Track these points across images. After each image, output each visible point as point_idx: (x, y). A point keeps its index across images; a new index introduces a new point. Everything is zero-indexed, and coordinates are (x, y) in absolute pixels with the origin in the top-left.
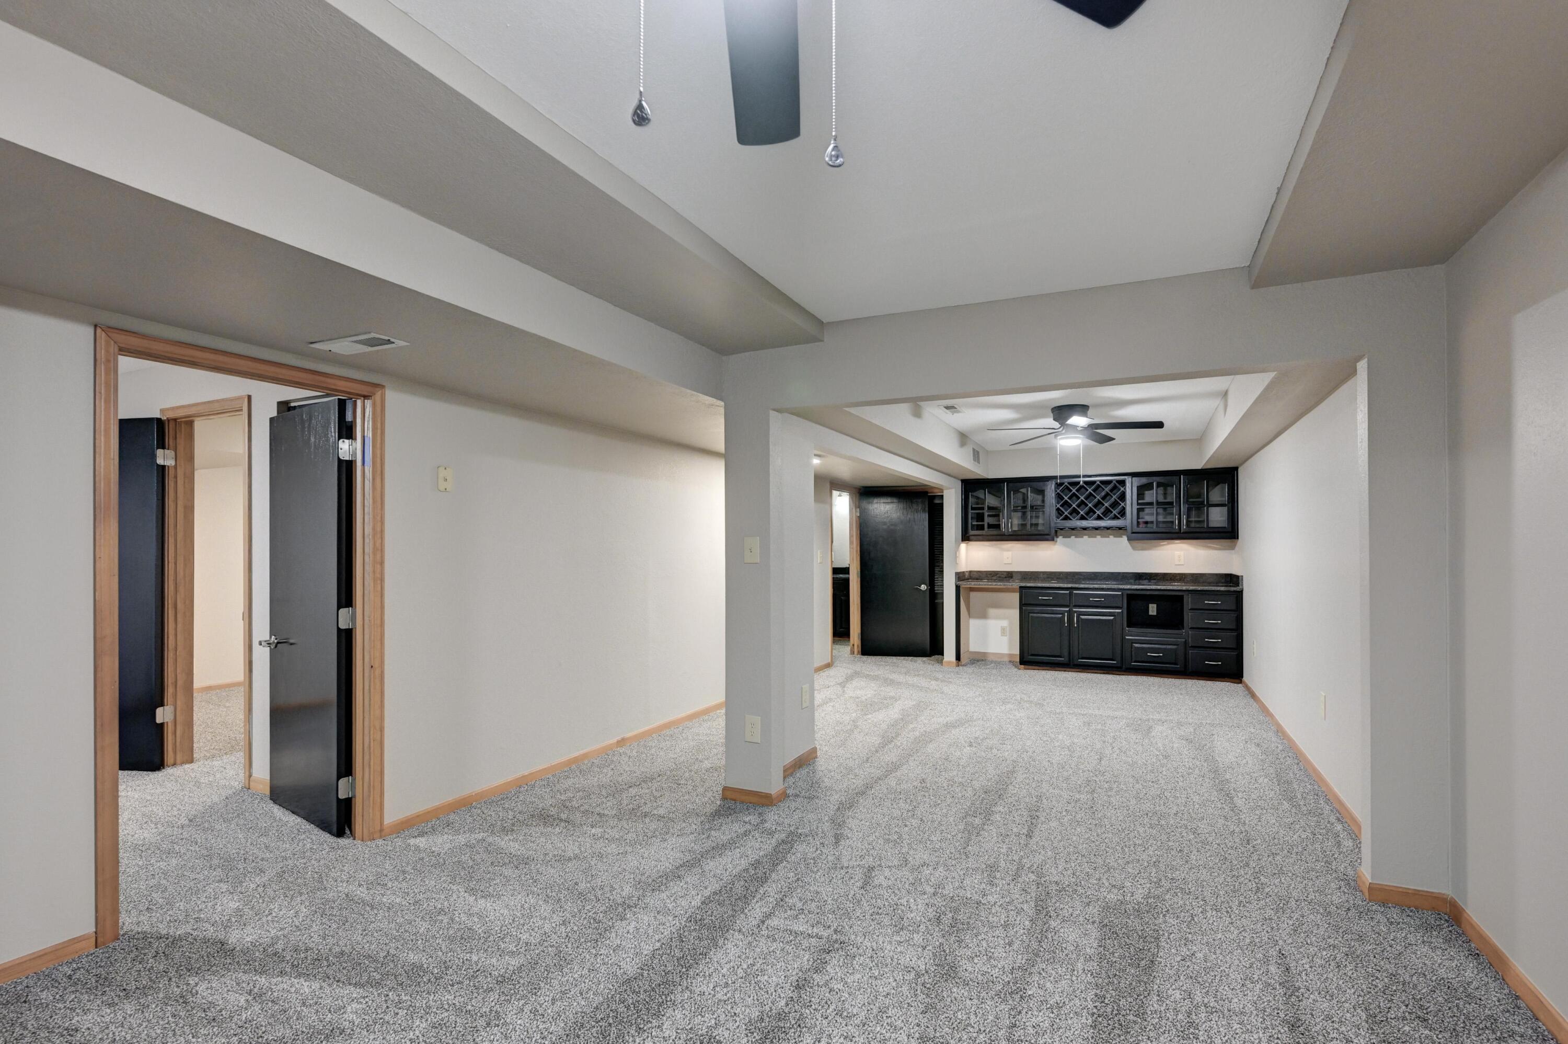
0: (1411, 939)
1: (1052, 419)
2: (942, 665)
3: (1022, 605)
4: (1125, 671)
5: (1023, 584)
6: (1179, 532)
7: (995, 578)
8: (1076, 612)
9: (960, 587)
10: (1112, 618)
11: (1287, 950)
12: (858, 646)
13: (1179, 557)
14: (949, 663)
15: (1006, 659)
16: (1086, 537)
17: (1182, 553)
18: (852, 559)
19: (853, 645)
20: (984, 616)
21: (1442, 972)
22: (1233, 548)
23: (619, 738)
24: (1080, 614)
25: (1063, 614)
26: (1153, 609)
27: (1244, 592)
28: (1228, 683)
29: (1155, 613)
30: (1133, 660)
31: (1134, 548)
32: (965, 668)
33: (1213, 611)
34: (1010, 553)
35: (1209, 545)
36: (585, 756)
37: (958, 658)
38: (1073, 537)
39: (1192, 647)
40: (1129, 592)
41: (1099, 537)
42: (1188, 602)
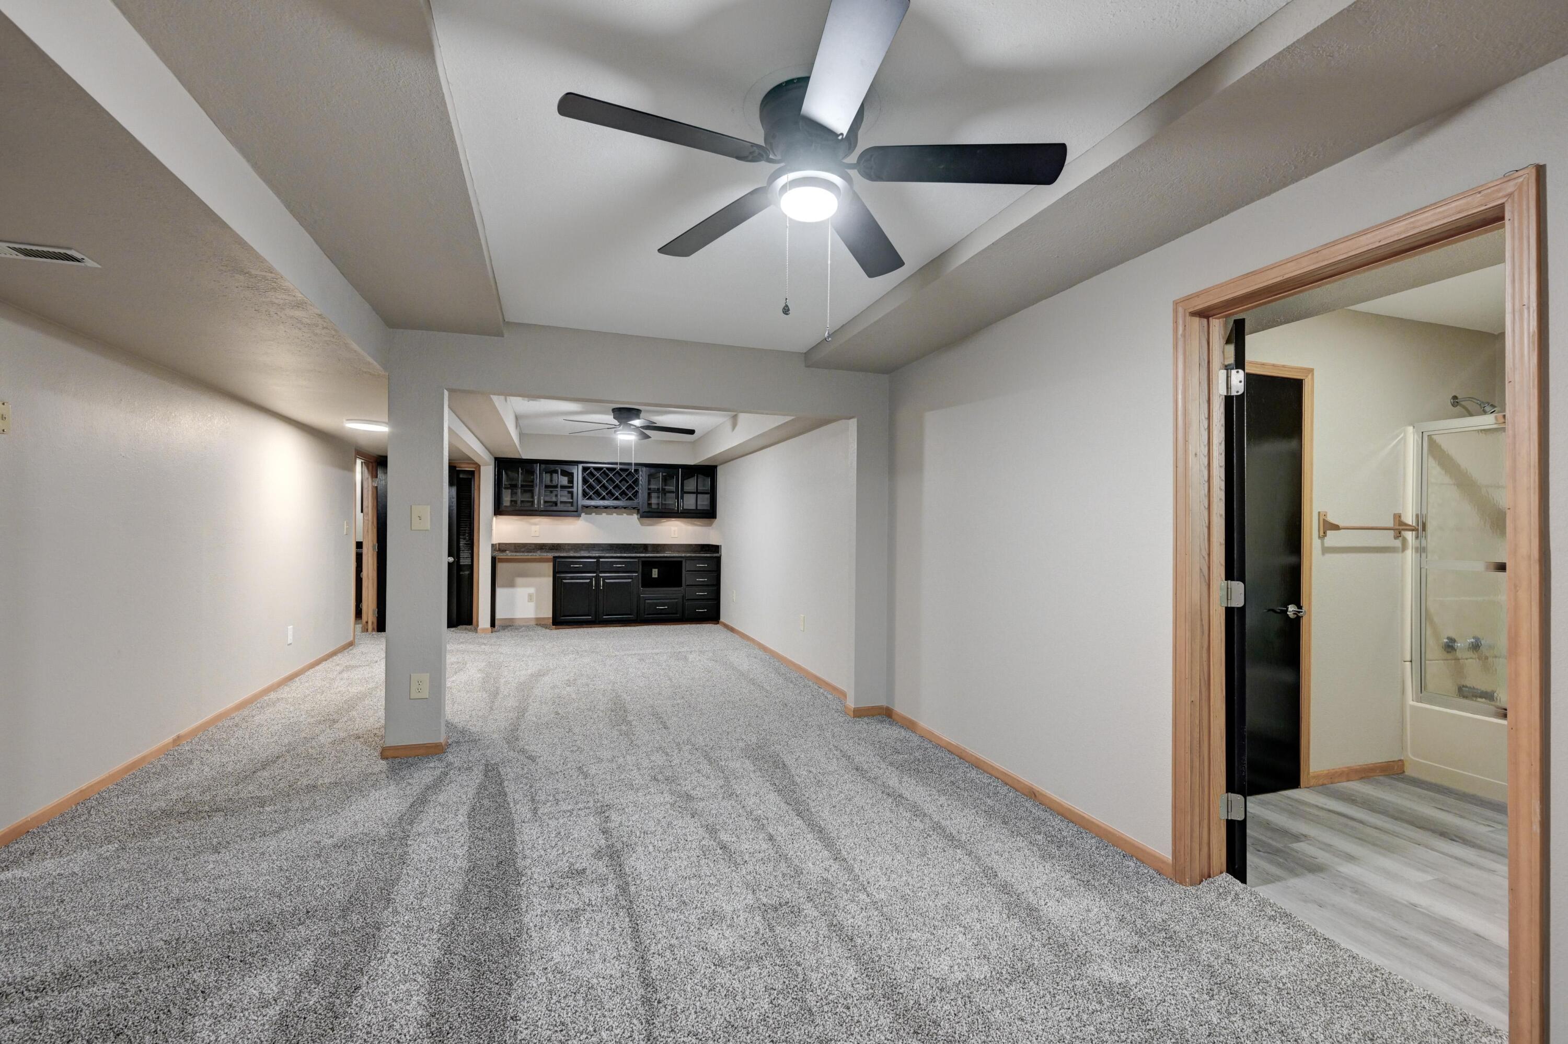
0: (878, 727)
1: (612, 417)
2: (477, 632)
3: (555, 572)
4: (639, 623)
5: (557, 555)
6: (678, 513)
7: (523, 550)
8: (602, 577)
9: (495, 558)
10: (630, 580)
11: (836, 744)
12: (373, 623)
13: (674, 531)
14: (484, 630)
15: (533, 623)
16: (604, 514)
17: (676, 528)
18: (365, 532)
19: (367, 622)
20: (511, 585)
21: (895, 736)
22: (710, 525)
23: (174, 736)
24: (605, 578)
25: (591, 578)
26: (655, 573)
27: (722, 557)
28: (711, 625)
29: (656, 576)
30: (646, 613)
31: (642, 524)
32: (497, 633)
33: (701, 572)
34: (538, 526)
35: (695, 523)
36: (143, 759)
37: (493, 624)
38: (594, 514)
39: (688, 600)
40: (643, 559)
41: (615, 514)
42: (686, 566)
